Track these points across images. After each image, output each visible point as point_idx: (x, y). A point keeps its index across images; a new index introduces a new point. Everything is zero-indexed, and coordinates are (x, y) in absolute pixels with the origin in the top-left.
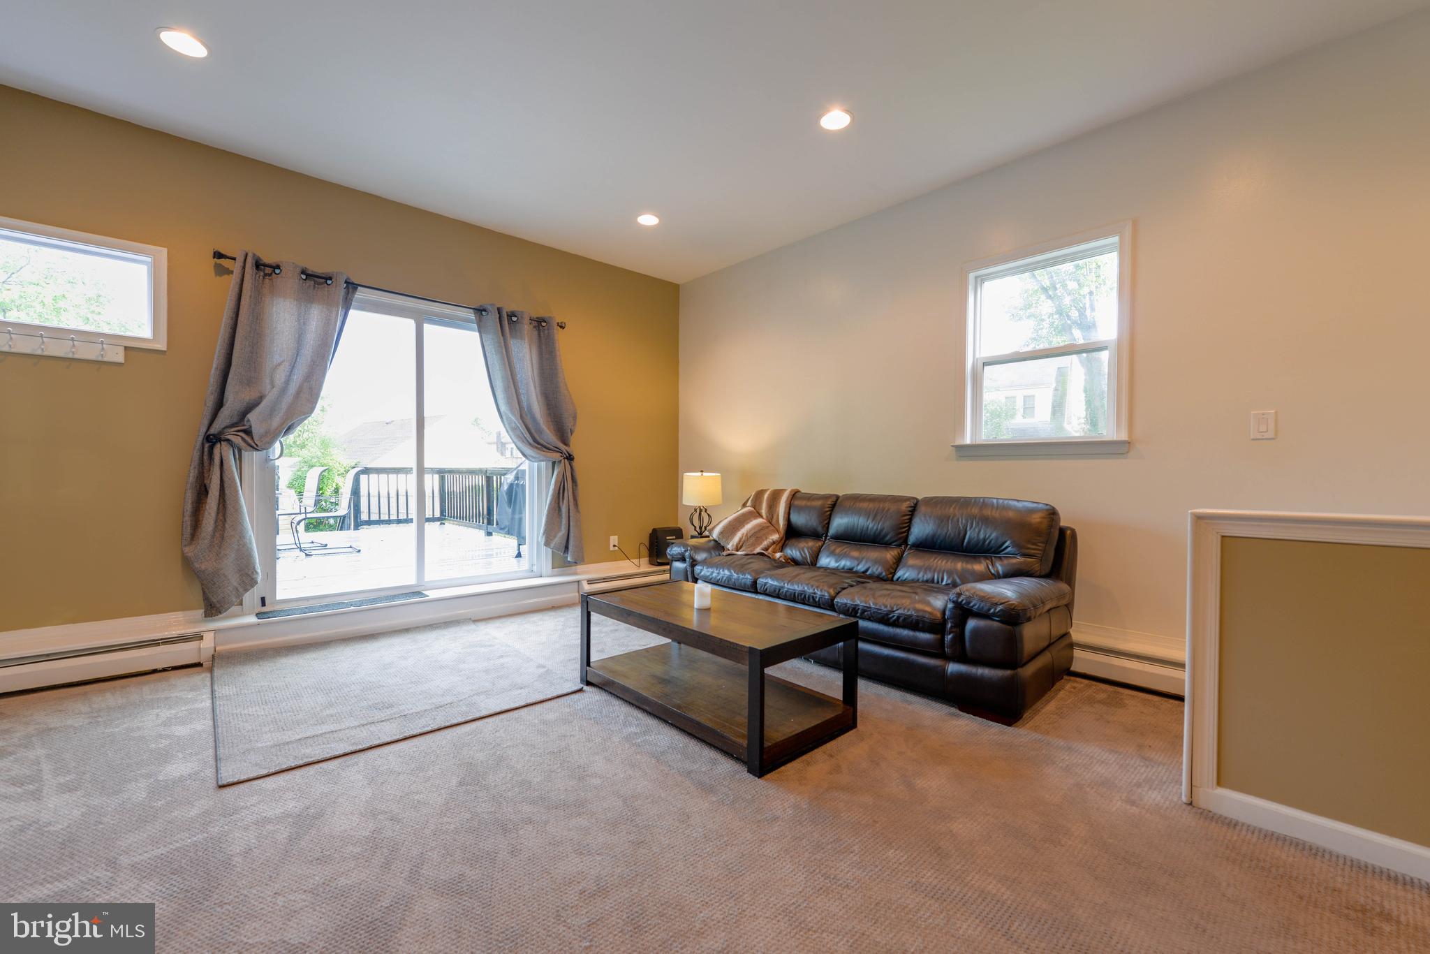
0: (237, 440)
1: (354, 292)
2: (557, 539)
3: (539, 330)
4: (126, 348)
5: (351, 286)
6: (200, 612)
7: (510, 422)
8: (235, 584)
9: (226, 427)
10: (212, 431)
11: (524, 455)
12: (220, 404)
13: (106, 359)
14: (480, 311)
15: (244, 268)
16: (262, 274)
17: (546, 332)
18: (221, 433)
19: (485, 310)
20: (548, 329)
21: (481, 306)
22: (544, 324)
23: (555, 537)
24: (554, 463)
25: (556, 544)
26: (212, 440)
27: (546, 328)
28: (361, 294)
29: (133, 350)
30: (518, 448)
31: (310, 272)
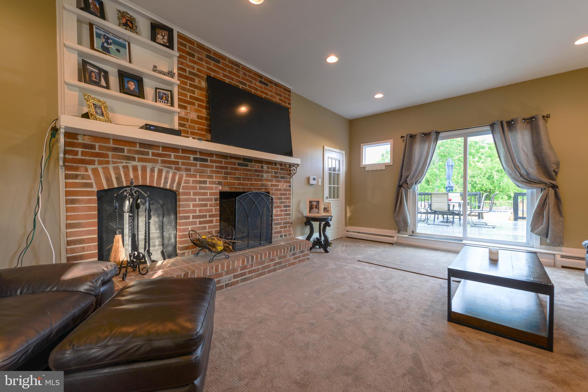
0: (405, 186)
1: (439, 135)
2: (539, 229)
3: (531, 123)
4: (386, 166)
5: (438, 133)
6: (397, 231)
7: (508, 172)
8: (403, 225)
9: (403, 183)
10: (400, 184)
11: (518, 186)
12: (401, 176)
13: (382, 169)
14: (492, 126)
15: (407, 139)
16: (413, 138)
17: (535, 123)
18: (402, 184)
19: (495, 124)
20: (536, 121)
21: (493, 123)
22: (533, 119)
23: (538, 228)
24: (542, 190)
25: (537, 231)
26: (400, 186)
27: (535, 121)
28: (441, 135)
29: (387, 166)
30: (514, 183)
31: (425, 133)
